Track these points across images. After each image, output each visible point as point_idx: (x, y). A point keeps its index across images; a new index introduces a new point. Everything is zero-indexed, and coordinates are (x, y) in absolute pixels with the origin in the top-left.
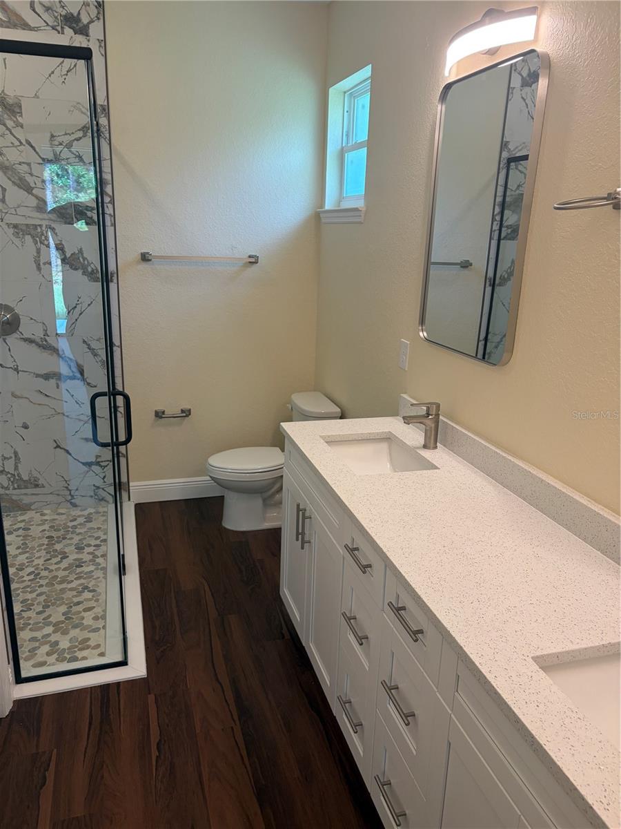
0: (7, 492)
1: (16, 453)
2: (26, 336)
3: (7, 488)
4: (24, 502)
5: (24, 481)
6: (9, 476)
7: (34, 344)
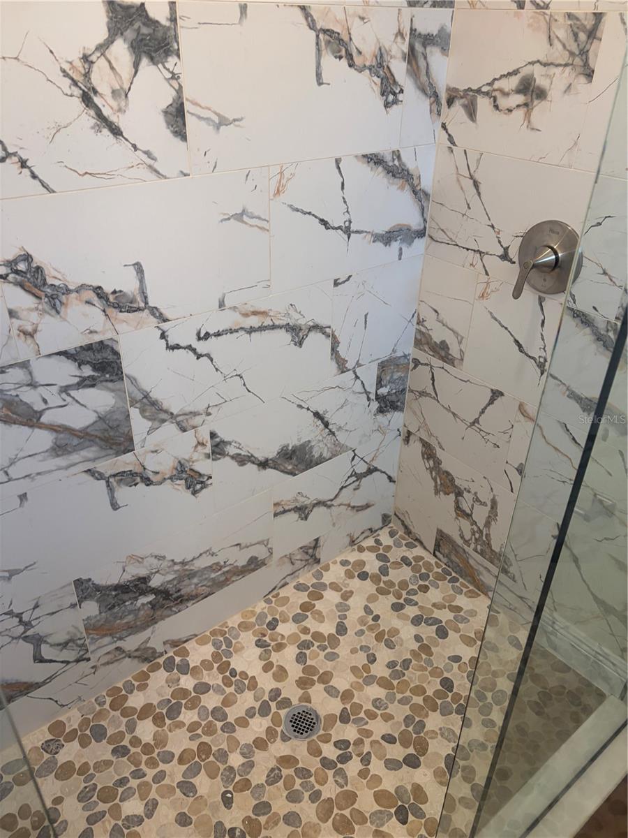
0: (466, 547)
1: (494, 503)
2: (581, 306)
3: (467, 542)
4: (481, 577)
5: (492, 550)
6: (476, 529)
7: (588, 330)
